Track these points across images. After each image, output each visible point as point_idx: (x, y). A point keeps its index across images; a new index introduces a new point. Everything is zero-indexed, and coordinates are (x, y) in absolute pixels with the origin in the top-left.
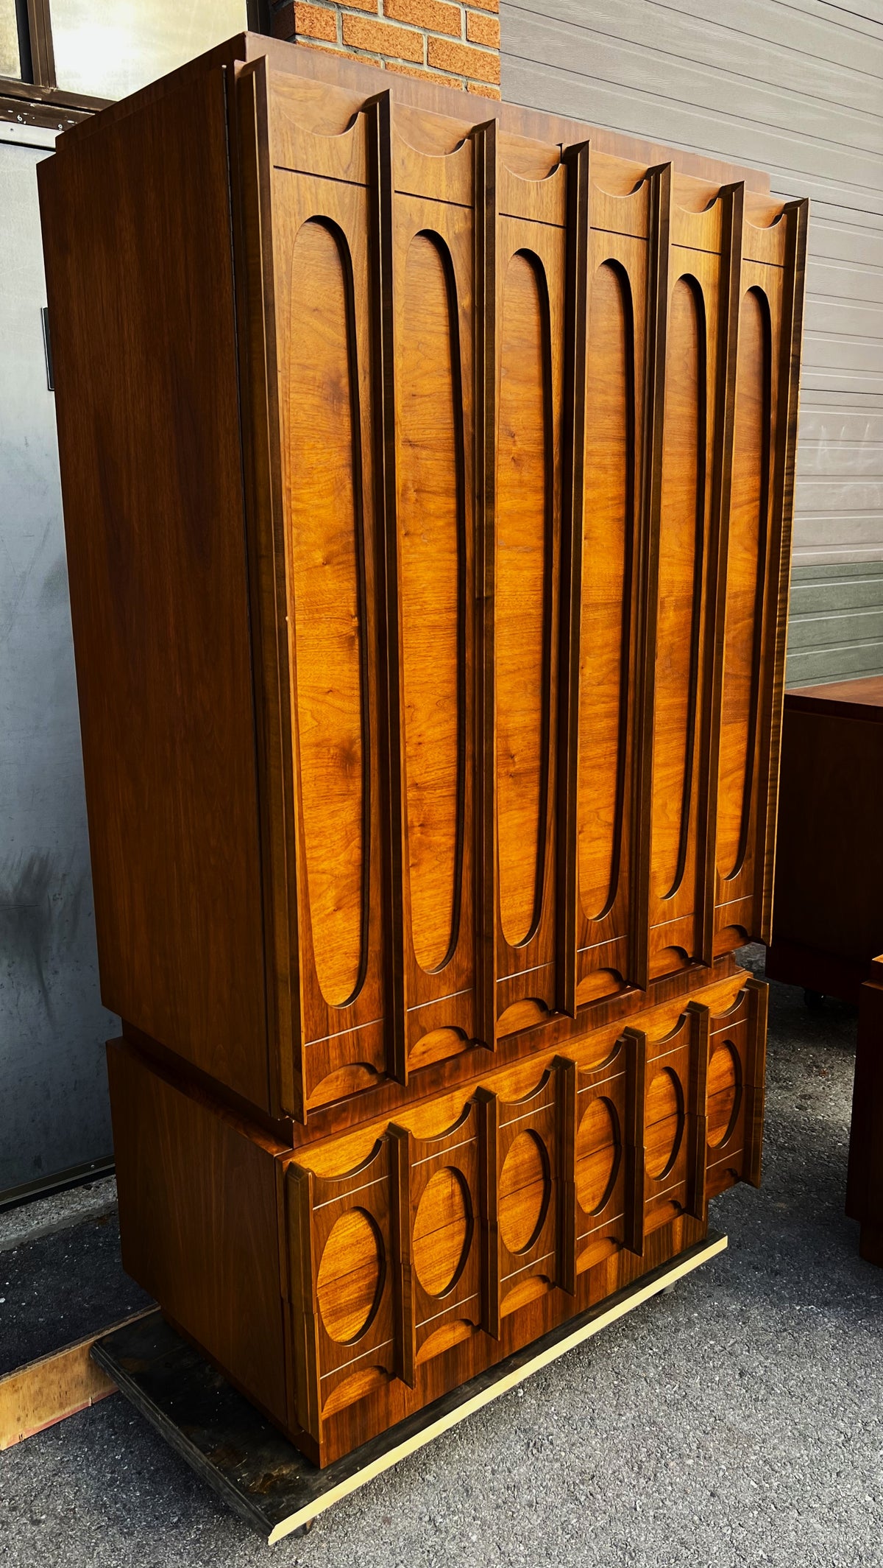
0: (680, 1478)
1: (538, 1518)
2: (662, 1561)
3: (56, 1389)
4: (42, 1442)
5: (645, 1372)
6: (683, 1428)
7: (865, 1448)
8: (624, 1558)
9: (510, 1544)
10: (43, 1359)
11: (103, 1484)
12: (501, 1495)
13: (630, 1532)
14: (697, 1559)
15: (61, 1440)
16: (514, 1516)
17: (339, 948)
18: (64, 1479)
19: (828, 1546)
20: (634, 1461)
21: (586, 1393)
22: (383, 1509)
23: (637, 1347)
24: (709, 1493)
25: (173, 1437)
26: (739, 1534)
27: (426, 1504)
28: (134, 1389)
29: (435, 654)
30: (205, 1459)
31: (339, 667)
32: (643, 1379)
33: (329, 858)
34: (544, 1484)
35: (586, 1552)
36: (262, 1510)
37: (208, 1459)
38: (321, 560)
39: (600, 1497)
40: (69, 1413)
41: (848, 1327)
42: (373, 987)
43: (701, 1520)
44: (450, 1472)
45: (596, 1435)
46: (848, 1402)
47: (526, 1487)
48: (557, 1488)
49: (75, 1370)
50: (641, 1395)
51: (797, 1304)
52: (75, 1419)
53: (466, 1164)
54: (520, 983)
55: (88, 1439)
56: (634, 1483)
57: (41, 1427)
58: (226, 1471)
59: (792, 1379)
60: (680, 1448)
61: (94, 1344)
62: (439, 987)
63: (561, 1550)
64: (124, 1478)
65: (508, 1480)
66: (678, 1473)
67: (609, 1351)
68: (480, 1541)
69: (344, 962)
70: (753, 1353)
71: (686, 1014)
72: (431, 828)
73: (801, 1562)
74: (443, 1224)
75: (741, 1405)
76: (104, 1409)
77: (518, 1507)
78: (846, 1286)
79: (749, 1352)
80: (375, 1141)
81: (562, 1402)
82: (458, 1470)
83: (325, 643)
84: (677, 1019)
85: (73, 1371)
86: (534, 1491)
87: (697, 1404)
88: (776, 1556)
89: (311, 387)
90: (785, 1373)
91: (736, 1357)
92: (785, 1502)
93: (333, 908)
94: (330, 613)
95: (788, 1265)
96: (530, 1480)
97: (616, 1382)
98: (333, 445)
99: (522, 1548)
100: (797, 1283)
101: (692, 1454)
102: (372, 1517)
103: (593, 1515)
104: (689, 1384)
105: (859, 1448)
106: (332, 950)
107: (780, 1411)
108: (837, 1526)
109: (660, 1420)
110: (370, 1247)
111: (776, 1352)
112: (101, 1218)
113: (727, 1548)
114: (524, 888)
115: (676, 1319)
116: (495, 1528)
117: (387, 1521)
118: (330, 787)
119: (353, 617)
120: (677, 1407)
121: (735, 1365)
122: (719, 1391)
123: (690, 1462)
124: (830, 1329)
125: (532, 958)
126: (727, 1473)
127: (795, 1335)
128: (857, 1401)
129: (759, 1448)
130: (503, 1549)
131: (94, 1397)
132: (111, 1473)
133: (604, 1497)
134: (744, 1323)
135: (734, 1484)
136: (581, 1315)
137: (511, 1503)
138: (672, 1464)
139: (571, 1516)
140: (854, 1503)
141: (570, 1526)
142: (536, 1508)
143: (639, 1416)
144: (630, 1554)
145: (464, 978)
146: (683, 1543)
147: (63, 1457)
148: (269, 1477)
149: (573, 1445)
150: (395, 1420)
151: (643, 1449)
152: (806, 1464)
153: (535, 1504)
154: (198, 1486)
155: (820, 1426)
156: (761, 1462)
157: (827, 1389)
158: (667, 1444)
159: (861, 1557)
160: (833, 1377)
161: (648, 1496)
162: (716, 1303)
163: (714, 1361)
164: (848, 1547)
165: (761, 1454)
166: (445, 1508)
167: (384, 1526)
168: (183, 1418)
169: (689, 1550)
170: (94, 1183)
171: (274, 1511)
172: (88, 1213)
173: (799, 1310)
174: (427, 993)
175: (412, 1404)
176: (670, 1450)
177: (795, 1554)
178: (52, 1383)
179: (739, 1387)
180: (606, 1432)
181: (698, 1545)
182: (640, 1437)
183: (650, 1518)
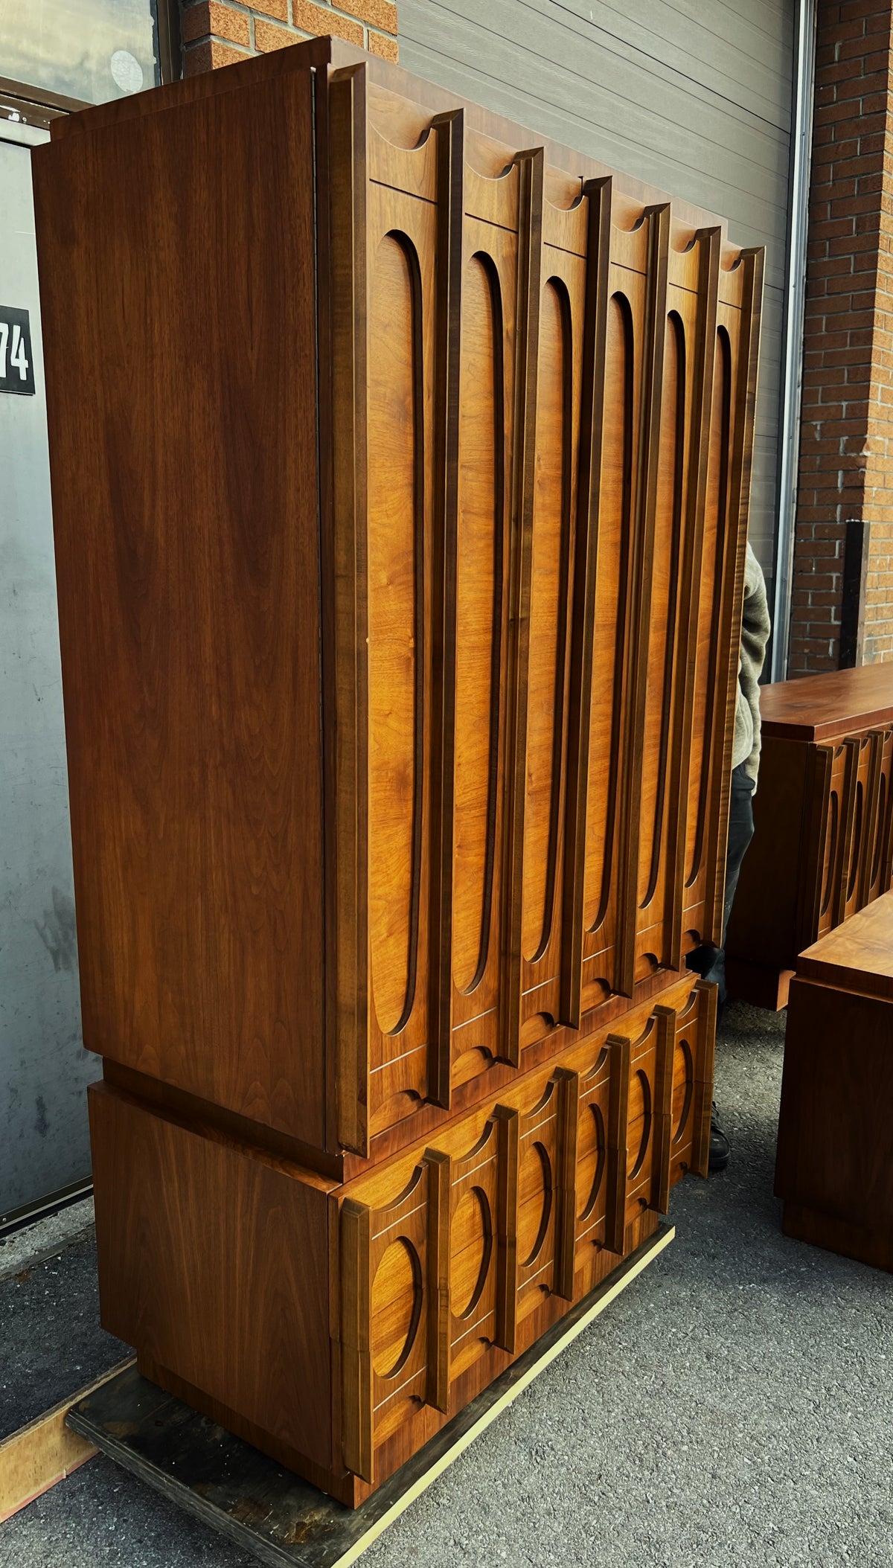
0: (681, 1465)
1: (559, 1525)
2: (686, 1548)
3: (31, 1465)
4: (21, 1523)
5: (620, 1366)
6: (670, 1416)
7: (834, 1412)
8: (650, 1551)
9: (540, 1555)
10: (16, 1435)
11: (103, 1558)
12: (518, 1508)
13: (649, 1525)
14: (717, 1540)
15: (42, 1518)
16: (536, 1526)
17: (390, 975)
18: (58, 1559)
19: (827, 1509)
20: (634, 1455)
21: (571, 1394)
22: (406, 1540)
23: (606, 1343)
24: (710, 1476)
25: (185, 1498)
26: (747, 1511)
27: (447, 1527)
28: (125, 1454)
29: (474, 675)
30: (228, 1517)
31: (397, 689)
32: (621, 1374)
33: (384, 884)
34: (557, 1490)
35: (614, 1551)
36: (305, 1560)
37: (232, 1516)
38: (385, 581)
39: (612, 1495)
40: (44, 1489)
41: (789, 1300)
42: (419, 1012)
43: (709, 1502)
44: (462, 1492)
45: (592, 1434)
46: (807, 1370)
47: (540, 1496)
48: (569, 1492)
49: (49, 1442)
50: (624, 1390)
51: (740, 1284)
52: (51, 1494)
53: (488, 1183)
54: (533, 999)
55: (73, 1513)
56: (640, 1476)
57: (17, 1508)
58: (254, 1526)
59: (754, 1356)
60: (672, 1436)
61: (69, 1411)
62: (471, 1009)
63: (590, 1553)
64: (125, 1549)
65: (521, 1492)
66: (677, 1461)
67: (582, 1351)
68: (510, 1557)
69: (393, 989)
70: (713, 1335)
71: (654, 1017)
72: (467, 850)
73: (809, 1528)
74: (465, 1245)
75: (715, 1386)
76: (80, 1480)
77: (538, 1517)
78: (777, 1262)
79: (709, 1335)
80: (413, 1169)
81: (552, 1407)
82: (470, 1489)
83: (386, 664)
84: (646, 1023)
85: (47, 1444)
86: (548, 1499)
87: (676, 1391)
88: (785, 1526)
89: (382, 404)
90: (746, 1351)
91: (699, 1341)
92: (779, 1473)
93: (385, 935)
94: (391, 634)
95: (722, 1248)
96: (542, 1489)
97: (596, 1380)
98: (399, 464)
99: (552, 1557)
100: (735, 1264)
101: (685, 1440)
102: (398, 1550)
103: (610, 1513)
104: (664, 1373)
105: (829, 1413)
106: (384, 978)
107: (752, 1388)
108: (831, 1490)
109: (647, 1411)
110: (408, 1276)
111: (734, 1332)
112: (20, 1275)
113: (741, 1526)
114: (536, 905)
115: (635, 1311)
116: (521, 1541)
117: (413, 1551)
118: (387, 811)
119: (410, 638)
120: (659, 1397)
121: (700, 1349)
122: (693, 1375)
123: (685, 1448)
124: (774, 1304)
125: (543, 974)
126: (721, 1454)
127: (746, 1313)
128: (815, 1369)
129: (742, 1426)
130: (534, 1560)
131: (68, 1469)
132: (109, 1546)
133: (616, 1495)
134: (697, 1308)
135: (730, 1464)
136: (563, 1319)
137: (530, 1513)
138: (669, 1452)
139: (590, 1518)
140: (839, 1466)
141: (591, 1528)
142: (554, 1515)
143: (627, 1410)
144: (655, 1546)
145: (490, 998)
146: (699, 1527)
147: (51, 1537)
148: (301, 1525)
149: (573, 1448)
150: (416, 1449)
151: (639, 1442)
152: (788, 1435)
153: (552, 1512)
154: (208, 1546)
155: (790, 1397)
156: (748, 1439)
157: (786, 1361)
158: (660, 1434)
159: (858, 1515)
160: (789, 1349)
161: (656, 1487)
162: (667, 1292)
163: (680, 1348)
164: (845, 1508)
165: (746, 1431)
166: (467, 1529)
167: (412, 1557)
168: (191, 1476)
169: (707, 1534)
170: (7, 1238)
171: (318, 1559)
172: (7, 1271)
173: (743, 1290)
174: (462, 1015)
175: (430, 1428)
176: (664, 1439)
177: (802, 1522)
178: (27, 1459)
179: (709, 1370)
180: (600, 1430)
181: (714, 1527)
182: (634, 1430)
183: (664, 1509)
